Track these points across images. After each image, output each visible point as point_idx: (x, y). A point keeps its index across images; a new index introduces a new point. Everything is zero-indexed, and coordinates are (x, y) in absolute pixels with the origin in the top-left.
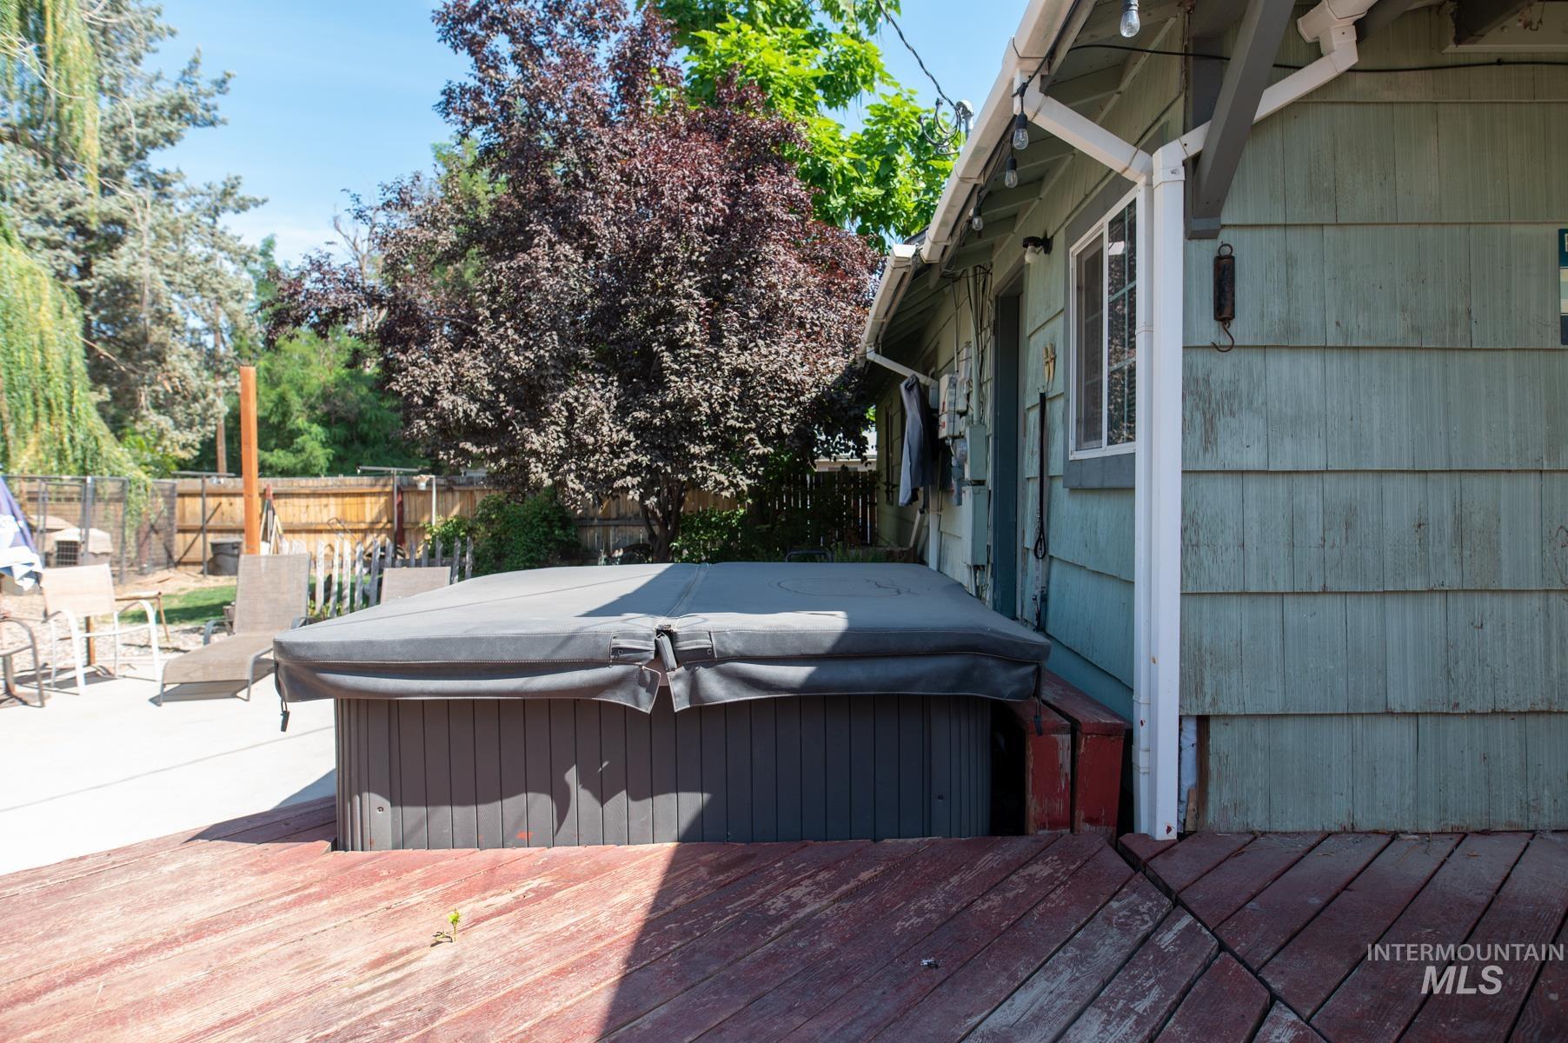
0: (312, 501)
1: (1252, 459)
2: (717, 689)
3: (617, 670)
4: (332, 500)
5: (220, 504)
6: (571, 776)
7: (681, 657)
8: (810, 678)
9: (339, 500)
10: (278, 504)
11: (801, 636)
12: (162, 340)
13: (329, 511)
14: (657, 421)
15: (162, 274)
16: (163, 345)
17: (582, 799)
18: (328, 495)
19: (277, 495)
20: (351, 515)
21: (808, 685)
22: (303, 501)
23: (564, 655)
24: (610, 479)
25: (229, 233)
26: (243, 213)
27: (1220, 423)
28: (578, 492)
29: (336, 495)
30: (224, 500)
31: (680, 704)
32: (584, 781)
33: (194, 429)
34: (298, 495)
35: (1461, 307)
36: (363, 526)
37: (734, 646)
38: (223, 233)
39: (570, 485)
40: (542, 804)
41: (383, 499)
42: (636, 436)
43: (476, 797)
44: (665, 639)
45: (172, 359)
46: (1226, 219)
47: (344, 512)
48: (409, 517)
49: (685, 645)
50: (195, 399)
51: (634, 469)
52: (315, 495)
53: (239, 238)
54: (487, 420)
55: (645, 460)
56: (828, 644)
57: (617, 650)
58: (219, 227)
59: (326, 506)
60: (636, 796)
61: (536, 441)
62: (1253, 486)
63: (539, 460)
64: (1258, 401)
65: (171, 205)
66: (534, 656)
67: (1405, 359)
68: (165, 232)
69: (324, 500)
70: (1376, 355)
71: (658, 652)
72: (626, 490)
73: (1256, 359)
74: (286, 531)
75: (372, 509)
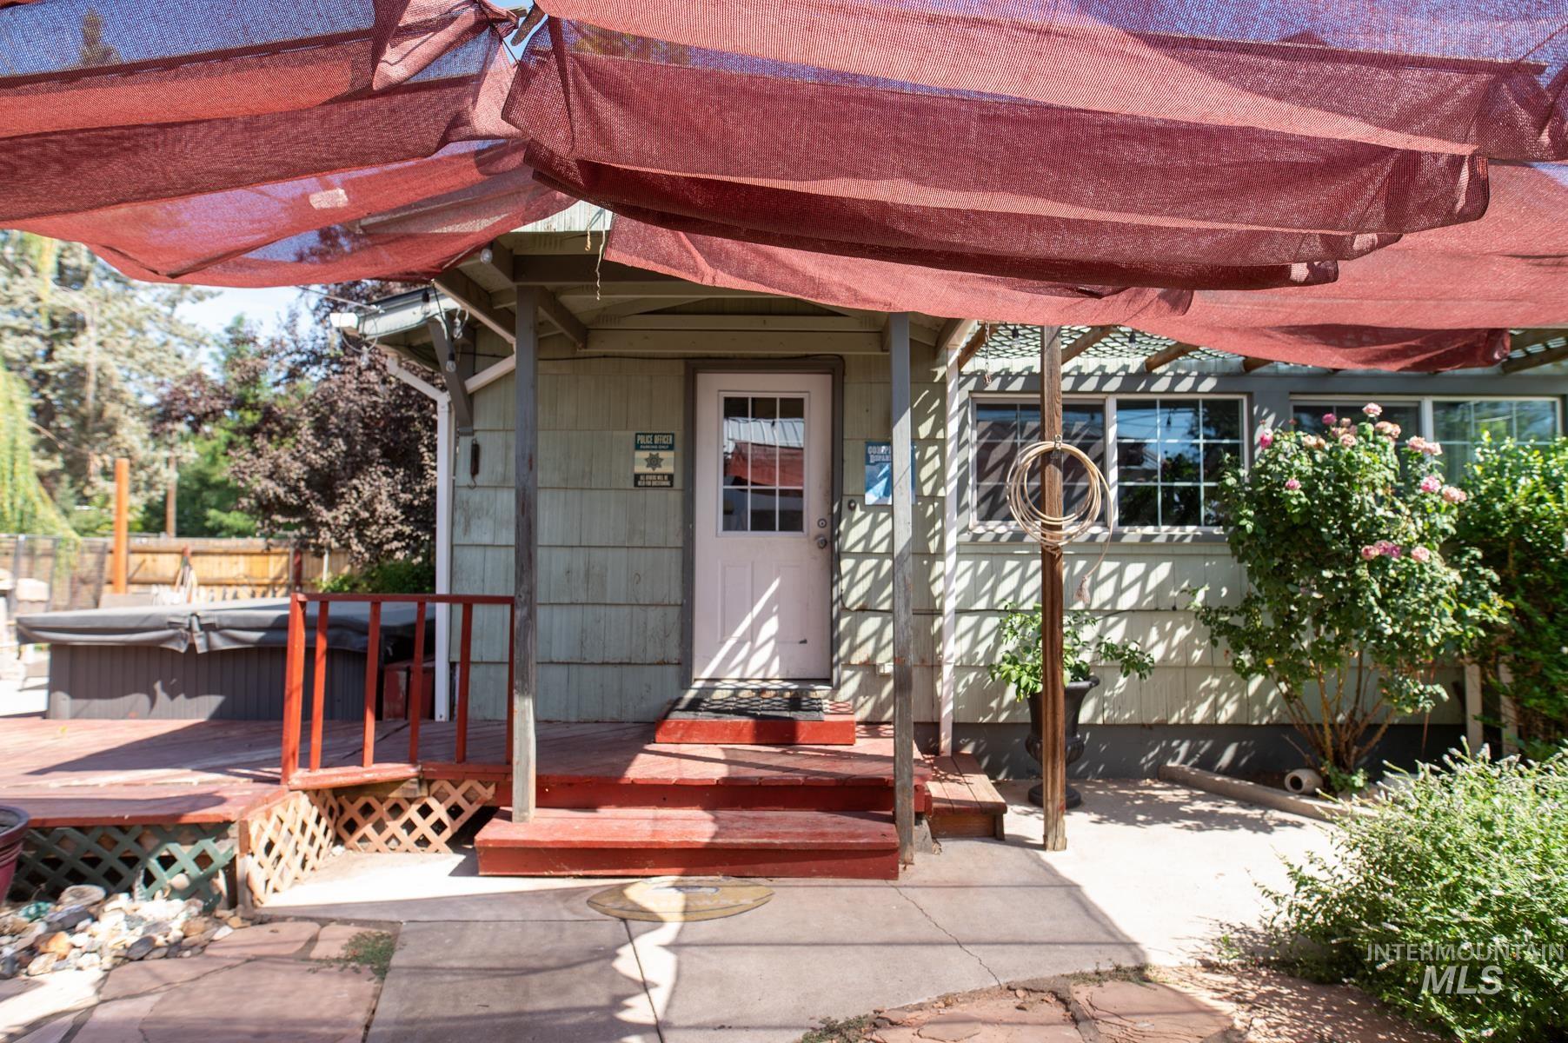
0: (224, 559)
1: (487, 539)
2: (219, 643)
3: (170, 632)
4: (242, 558)
5: (144, 561)
6: (158, 686)
7: (202, 627)
8: (262, 638)
9: (248, 558)
10: (195, 561)
11: (258, 618)
12: (115, 415)
13: (236, 568)
14: (416, 503)
15: (116, 360)
16: (115, 420)
17: (162, 696)
18: (238, 554)
19: (194, 554)
20: (257, 572)
21: (261, 640)
22: (216, 559)
23: (146, 625)
24: (381, 544)
25: (185, 321)
26: (200, 304)
27: (472, 523)
28: (359, 553)
29: (245, 554)
30: (149, 557)
31: (201, 649)
32: (164, 689)
33: (139, 494)
34: (213, 554)
35: (587, 469)
36: (267, 581)
37: (226, 623)
38: (179, 321)
39: (354, 548)
40: (143, 699)
41: (284, 559)
42: (403, 513)
43: (111, 695)
44: (195, 619)
45: (122, 432)
46: (475, 427)
47: (251, 570)
48: (306, 573)
49: (204, 622)
50: (142, 467)
51: (399, 536)
52: (227, 553)
53: (194, 326)
54: (293, 500)
55: (407, 530)
56: (270, 622)
57: (170, 623)
58: (176, 316)
59: (236, 563)
60: (189, 696)
61: (327, 516)
62: (490, 552)
63: (330, 530)
64: (491, 512)
65: (132, 297)
66: (132, 625)
67: (562, 493)
68: (120, 324)
69: (234, 558)
70: (548, 491)
71: (190, 625)
72: (392, 552)
73: (491, 492)
74: (200, 584)
75: (275, 566)
